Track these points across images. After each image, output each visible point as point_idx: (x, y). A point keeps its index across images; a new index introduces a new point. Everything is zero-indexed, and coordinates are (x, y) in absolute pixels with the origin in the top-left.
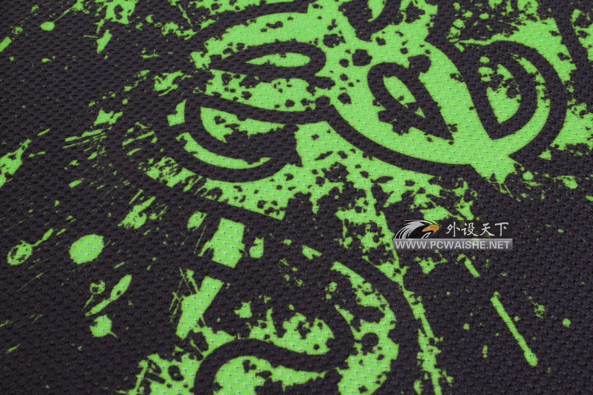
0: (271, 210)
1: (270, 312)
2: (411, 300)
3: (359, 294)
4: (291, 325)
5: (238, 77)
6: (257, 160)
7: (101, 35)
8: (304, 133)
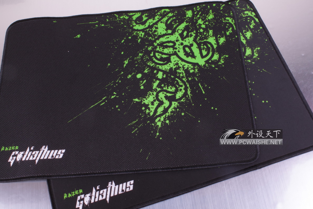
0: (167, 70)
1: (166, 85)
2: (187, 84)
3: (180, 83)
4: (169, 87)
5: (161, 47)
6: (165, 62)
7: (139, 39)
8: (172, 57)
